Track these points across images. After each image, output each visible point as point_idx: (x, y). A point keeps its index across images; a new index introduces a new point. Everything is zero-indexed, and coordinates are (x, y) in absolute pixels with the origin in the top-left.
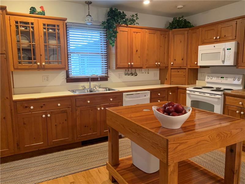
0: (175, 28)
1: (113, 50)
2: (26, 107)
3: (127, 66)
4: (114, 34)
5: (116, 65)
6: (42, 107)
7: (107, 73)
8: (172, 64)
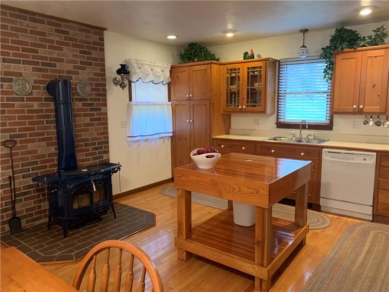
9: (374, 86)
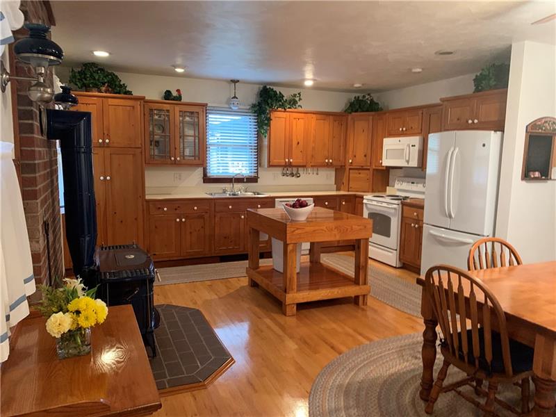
0: (356, 111)
1: (266, 142)
2: (159, 208)
3: (284, 164)
4: (266, 122)
5: (269, 162)
6: (176, 209)
7: (257, 172)
8: (351, 163)
9: (298, 143)
